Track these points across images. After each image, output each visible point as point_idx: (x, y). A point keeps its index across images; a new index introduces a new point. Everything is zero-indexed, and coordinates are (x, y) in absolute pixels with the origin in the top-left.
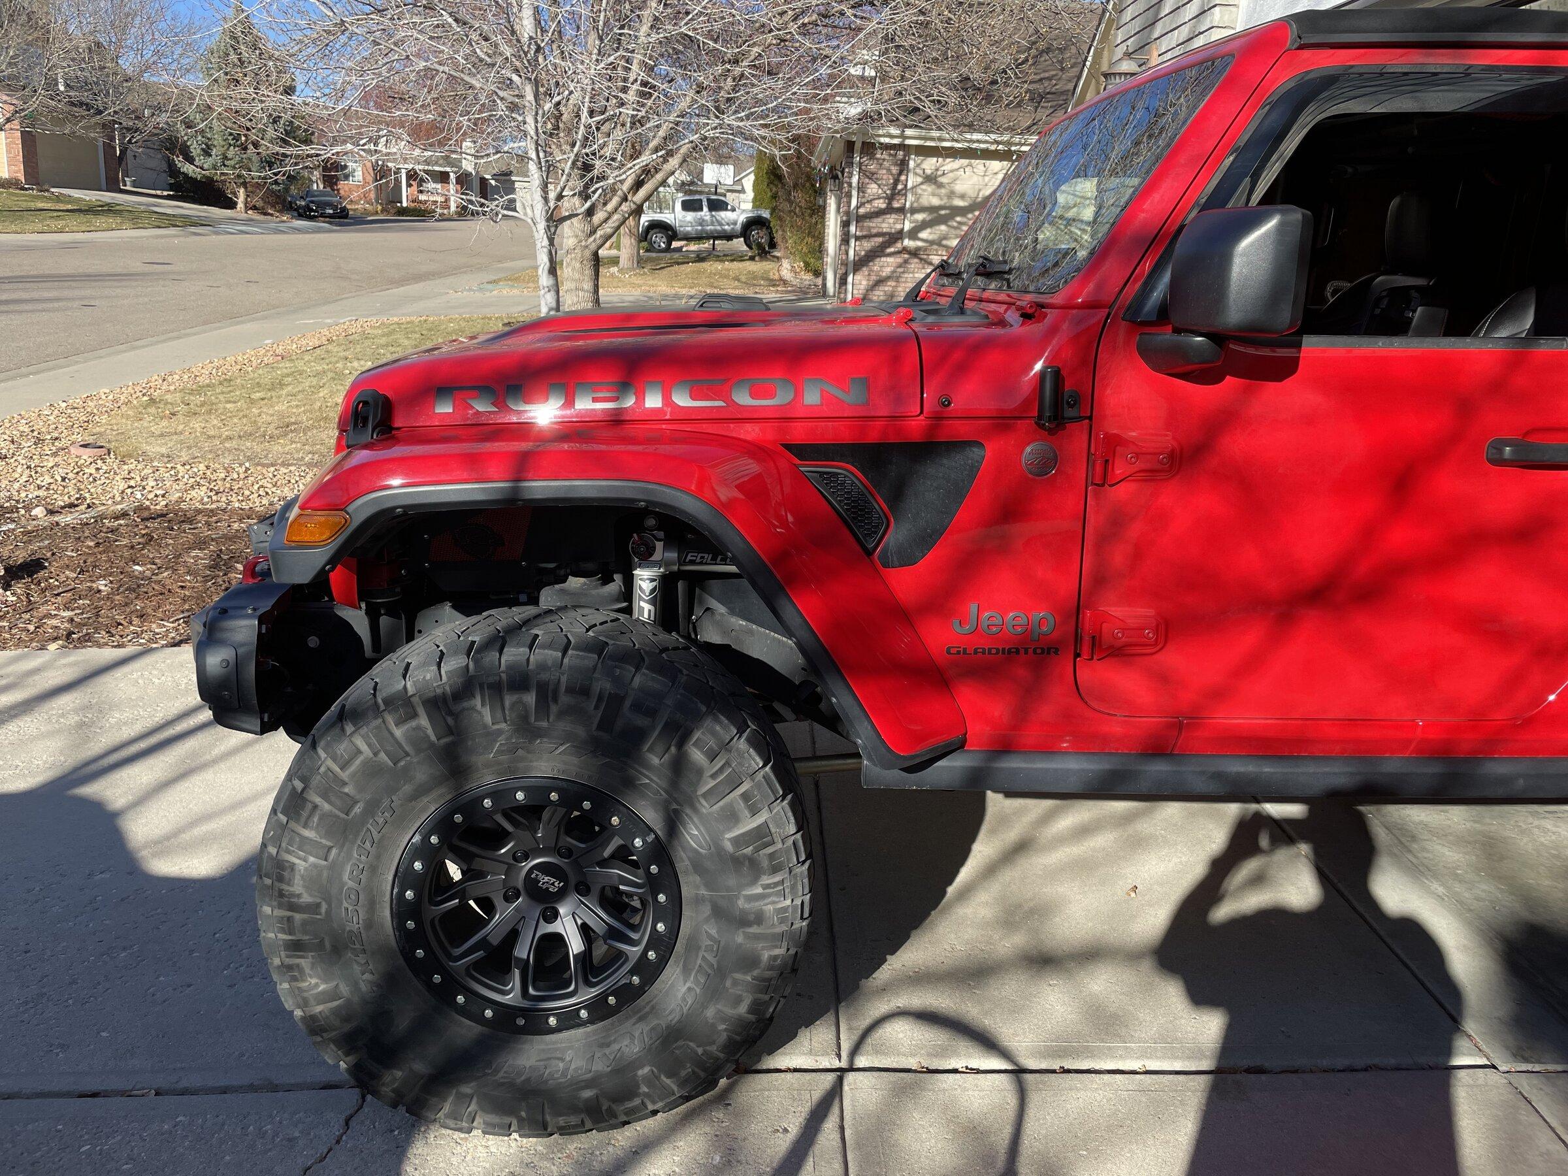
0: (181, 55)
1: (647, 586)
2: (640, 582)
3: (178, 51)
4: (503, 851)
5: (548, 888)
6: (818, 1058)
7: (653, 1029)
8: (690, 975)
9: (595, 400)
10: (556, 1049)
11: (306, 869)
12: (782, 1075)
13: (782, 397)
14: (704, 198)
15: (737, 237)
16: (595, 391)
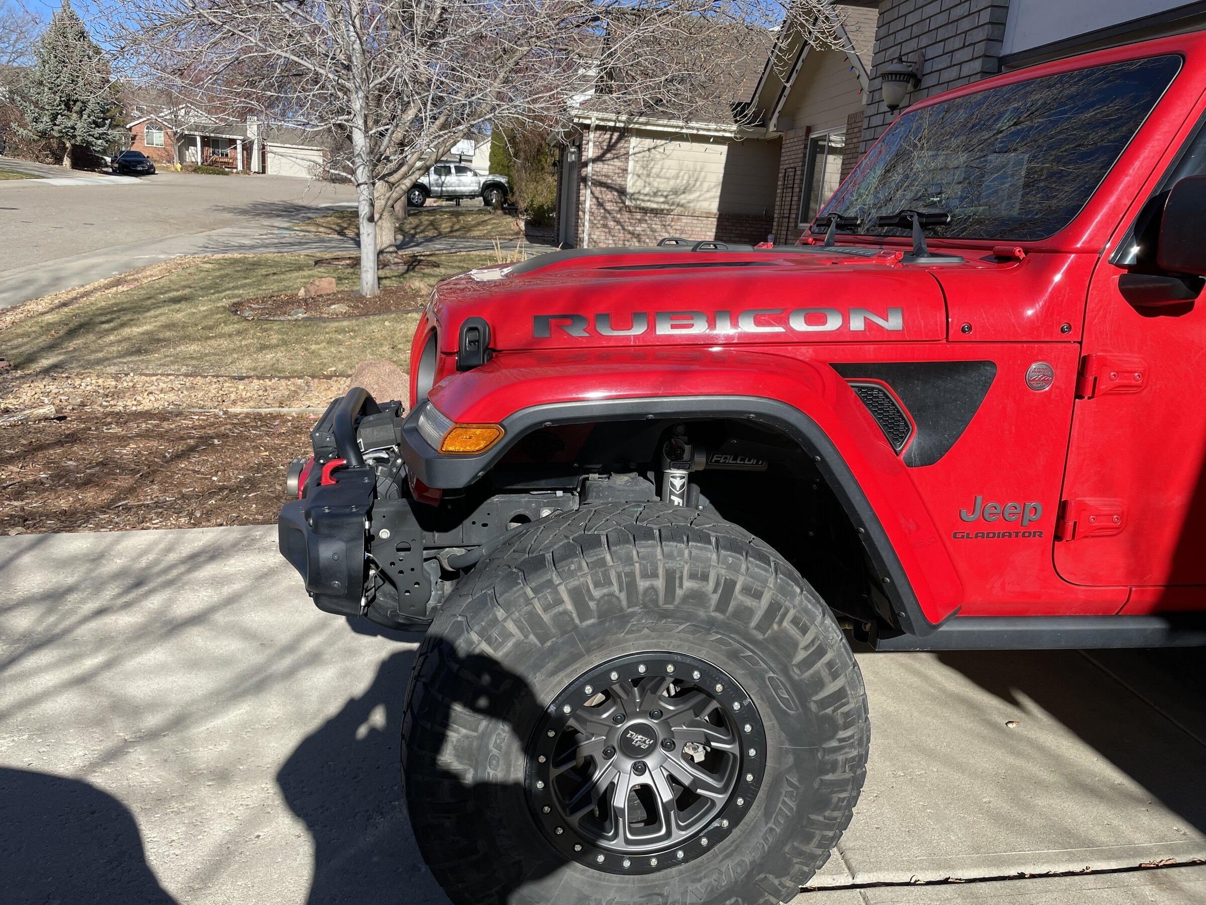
0: (16, 42)
1: (678, 483)
2: (672, 479)
3: (14, 37)
4: (605, 716)
5: (640, 746)
6: (835, 877)
7: (738, 864)
8: (771, 818)
9: (673, 327)
10: (656, 886)
11: (458, 741)
12: (813, 894)
13: (833, 323)
14: (452, 166)
15: (478, 196)
16: (672, 319)
